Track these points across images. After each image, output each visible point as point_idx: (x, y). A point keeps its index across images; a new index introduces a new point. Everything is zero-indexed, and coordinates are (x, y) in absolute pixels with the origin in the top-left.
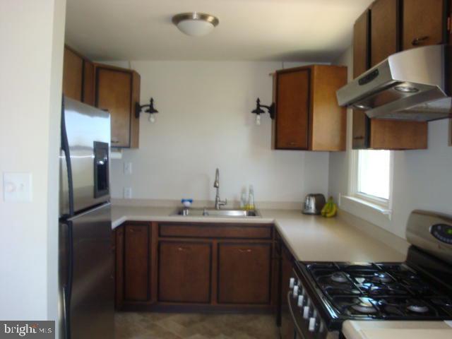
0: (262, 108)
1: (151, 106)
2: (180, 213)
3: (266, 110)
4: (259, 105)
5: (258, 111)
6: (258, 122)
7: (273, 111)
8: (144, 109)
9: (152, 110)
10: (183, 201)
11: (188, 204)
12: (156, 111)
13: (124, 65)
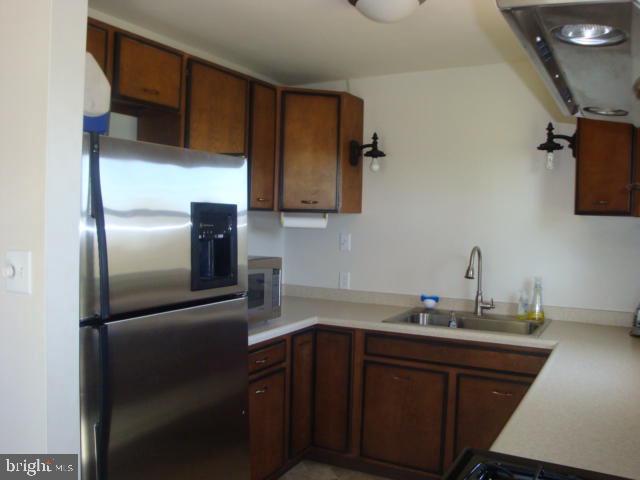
0: (556, 141)
1: (374, 145)
2: (413, 319)
3: (564, 143)
4: (551, 136)
5: (550, 146)
6: (550, 164)
7: (574, 142)
8: (365, 150)
9: (376, 153)
10: (423, 298)
11: (430, 303)
12: (382, 154)
13: (338, 86)
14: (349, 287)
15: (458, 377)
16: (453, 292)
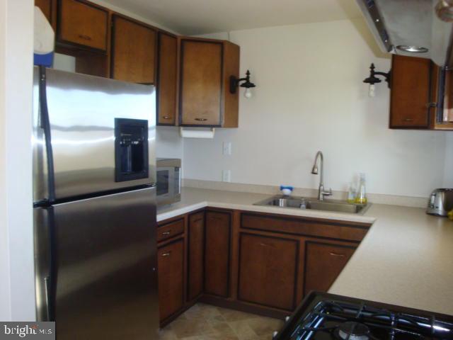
0: (376, 76)
1: (247, 79)
2: (275, 203)
3: (382, 78)
4: (373, 73)
5: (372, 80)
6: (372, 93)
7: (389, 77)
8: (241, 83)
9: (249, 85)
10: (282, 188)
11: (287, 192)
12: (252, 86)
14: (229, 181)
15: (306, 243)
16: (303, 184)
